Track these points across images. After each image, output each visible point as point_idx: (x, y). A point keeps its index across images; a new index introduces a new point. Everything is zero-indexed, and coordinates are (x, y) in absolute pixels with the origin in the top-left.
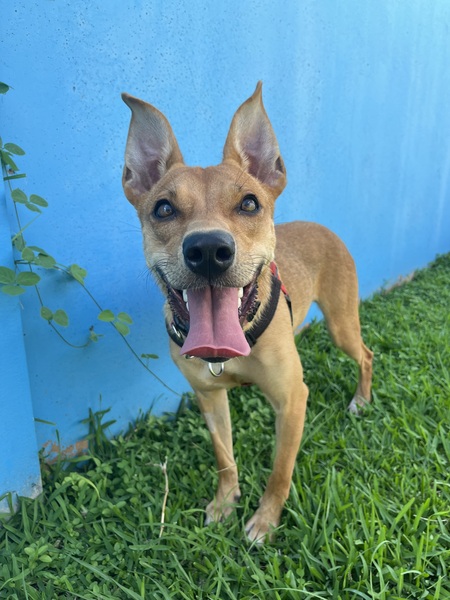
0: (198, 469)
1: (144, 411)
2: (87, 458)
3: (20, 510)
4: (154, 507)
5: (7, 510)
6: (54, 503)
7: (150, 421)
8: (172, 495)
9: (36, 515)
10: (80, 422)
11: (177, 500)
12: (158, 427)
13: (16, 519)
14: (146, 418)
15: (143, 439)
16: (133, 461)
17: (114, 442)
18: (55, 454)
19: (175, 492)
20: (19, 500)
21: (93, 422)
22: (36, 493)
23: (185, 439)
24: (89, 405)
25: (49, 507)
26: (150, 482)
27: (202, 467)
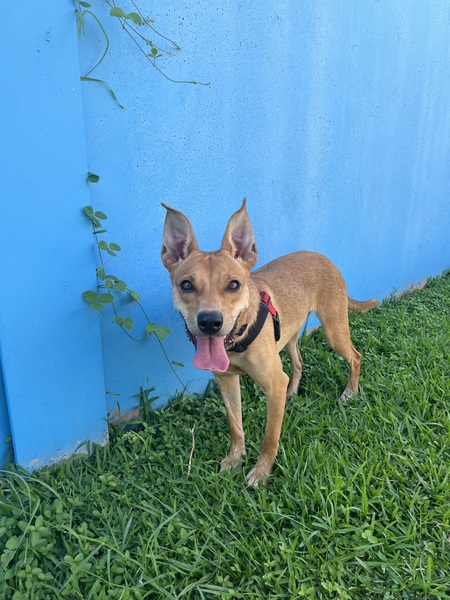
0: (217, 435)
1: (180, 391)
2: (138, 422)
3: (95, 453)
4: (184, 458)
5: (86, 453)
6: (117, 451)
7: (184, 399)
8: (197, 451)
9: (105, 457)
10: (134, 396)
11: (201, 455)
12: (189, 404)
13: (92, 459)
14: (182, 396)
15: (178, 412)
16: (171, 426)
17: (157, 413)
18: (117, 418)
19: (199, 449)
20: (95, 446)
21: (142, 396)
22: (104, 443)
23: (209, 413)
24: (140, 385)
25: (113, 453)
26: (182, 442)
27: (220, 434)
